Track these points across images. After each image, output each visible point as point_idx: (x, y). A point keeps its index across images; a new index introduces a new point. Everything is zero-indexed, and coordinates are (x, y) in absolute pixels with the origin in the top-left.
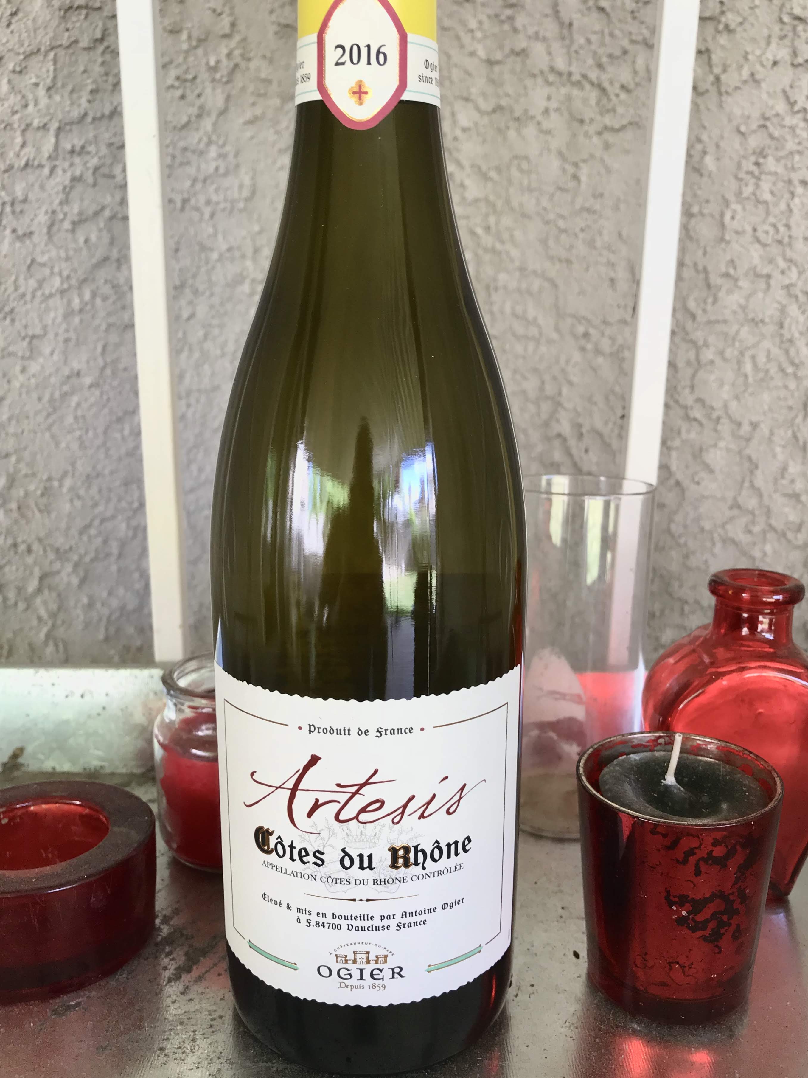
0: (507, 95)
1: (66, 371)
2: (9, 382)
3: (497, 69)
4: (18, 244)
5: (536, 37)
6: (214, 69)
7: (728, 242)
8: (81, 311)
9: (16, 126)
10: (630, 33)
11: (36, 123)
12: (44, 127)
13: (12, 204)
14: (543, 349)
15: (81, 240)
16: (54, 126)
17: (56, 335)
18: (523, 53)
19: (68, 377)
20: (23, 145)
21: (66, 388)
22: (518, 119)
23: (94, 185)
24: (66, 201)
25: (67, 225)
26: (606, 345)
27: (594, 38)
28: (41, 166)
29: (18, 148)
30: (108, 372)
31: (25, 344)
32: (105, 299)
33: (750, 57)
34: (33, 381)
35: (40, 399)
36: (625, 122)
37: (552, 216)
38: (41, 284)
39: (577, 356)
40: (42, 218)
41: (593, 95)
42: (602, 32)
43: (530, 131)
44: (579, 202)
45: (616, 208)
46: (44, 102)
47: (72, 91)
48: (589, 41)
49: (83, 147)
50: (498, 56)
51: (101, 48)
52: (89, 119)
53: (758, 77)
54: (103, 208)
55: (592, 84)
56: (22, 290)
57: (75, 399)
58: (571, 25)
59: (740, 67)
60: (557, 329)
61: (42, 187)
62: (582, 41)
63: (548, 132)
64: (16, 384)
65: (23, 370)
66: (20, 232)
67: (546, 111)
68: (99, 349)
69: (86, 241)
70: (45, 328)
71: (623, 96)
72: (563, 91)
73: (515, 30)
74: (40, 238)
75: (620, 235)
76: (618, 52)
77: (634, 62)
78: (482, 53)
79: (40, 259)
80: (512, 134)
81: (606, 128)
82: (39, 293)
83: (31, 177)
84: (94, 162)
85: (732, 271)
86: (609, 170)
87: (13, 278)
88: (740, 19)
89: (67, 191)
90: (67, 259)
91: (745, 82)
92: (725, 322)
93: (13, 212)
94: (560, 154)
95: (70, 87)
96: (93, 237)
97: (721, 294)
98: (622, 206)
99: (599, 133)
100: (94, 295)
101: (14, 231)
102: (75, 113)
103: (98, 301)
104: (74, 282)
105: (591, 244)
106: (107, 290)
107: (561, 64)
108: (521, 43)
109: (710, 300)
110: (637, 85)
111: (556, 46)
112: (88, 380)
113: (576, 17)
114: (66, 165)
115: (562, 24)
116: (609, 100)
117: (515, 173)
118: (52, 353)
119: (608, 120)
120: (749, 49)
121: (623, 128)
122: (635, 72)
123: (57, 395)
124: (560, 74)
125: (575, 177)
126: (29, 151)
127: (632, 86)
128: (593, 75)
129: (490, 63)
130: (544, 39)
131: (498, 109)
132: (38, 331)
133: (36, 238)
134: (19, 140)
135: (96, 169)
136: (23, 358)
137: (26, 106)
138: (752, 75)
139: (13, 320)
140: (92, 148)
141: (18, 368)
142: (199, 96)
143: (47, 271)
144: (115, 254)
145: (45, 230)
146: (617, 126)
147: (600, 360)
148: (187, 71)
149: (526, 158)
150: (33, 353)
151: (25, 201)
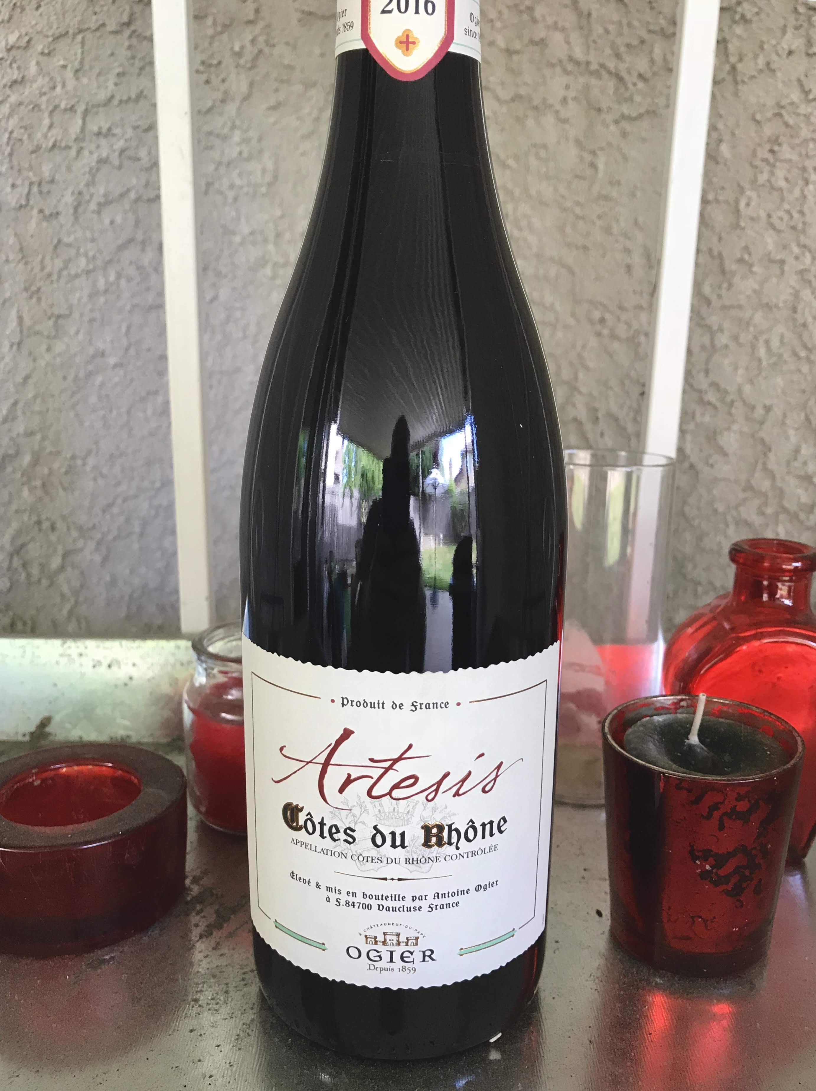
0: (526, 84)
1: (91, 351)
2: (34, 360)
3: (515, 58)
4: (45, 224)
5: (555, 26)
6: (239, 55)
7: (743, 229)
8: (106, 291)
9: (43, 107)
10: (648, 23)
11: (63, 106)
12: (72, 109)
13: (40, 184)
14: (560, 334)
15: (107, 221)
16: (81, 108)
17: (82, 315)
18: (542, 43)
19: (94, 357)
20: (51, 126)
21: (90, 368)
22: (536, 108)
23: (120, 167)
24: (91, 183)
25: (93, 206)
26: (622, 331)
27: (611, 28)
28: (68, 147)
29: (45, 129)
30: (132, 352)
31: (51, 323)
32: (129, 280)
33: (766, 46)
34: (58, 360)
35: (65, 378)
36: (642, 110)
37: (569, 204)
38: (67, 263)
39: (593, 342)
40: (69, 199)
41: (611, 84)
42: (620, 23)
43: (549, 120)
44: (596, 189)
45: (633, 195)
46: (71, 84)
47: (99, 74)
48: (607, 32)
49: (109, 129)
50: (517, 45)
51: (127, 32)
52: (116, 102)
53: (773, 66)
54: (128, 190)
55: (610, 73)
56: (48, 270)
57: (99, 379)
58: (589, 15)
59: (756, 57)
60: (573, 315)
61: (69, 169)
62: (601, 30)
63: (566, 121)
64: (42, 363)
65: (49, 349)
66: (47, 212)
67: (564, 100)
68: (124, 330)
69: (112, 222)
70: (70, 307)
71: (640, 85)
72: (582, 80)
73: (534, 21)
74: (66, 219)
75: (636, 222)
76: (635, 42)
77: (651, 52)
78: (501, 43)
79: (66, 240)
80: (530, 122)
81: (623, 117)
82: (65, 273)
83: (58, 157)
84: (120, 144)
85: (746, 257)
86: (625, 158)
87: (40, 257)
88: (756, 10)
89: (93, 173)
90: (93, 240)
91: (761, 71)
92: (740, 307)
93: (40, 192)
94: (578, 142)
95: (97, 70)
96: (119, 219)
97: (736, 280)
98: (639, 194)
99: (616, 122)
100: (119, 276)
101: (41, 211)
102: (102, 96)
103: (123, 282)
104: (99, 263)
105: (607, 230)
106: (132, 271)
107: (579, 53)
108: (541, 33)
109: (725, 285)
110: (655, 74)
111: (575, 37)
112: (112, 361)
113: (594, 7)
114: (93, 147)
115: (580, 14)
116: (627, 89)
117: (533, 162)
118: (77, 333)
119: (625, 109)
120: (764, 39)
121: (640, 116)
122: (652, 61)
123: (82, 374)
124: (578, 63)
125: (593, 166)
126: (55, 134)
127: (648, 75)
128: (611, 65)
129: (509, 52)
130: (563, 30)
131: (517, 98)
132: (64, 311)
133: (62, 219)
134: (46, 122)
135: (122, 152)
136: (48, 337)
137: (54, 88)
138: (768, 64)
139: (39, 300)
140: (117, 131)
141: (44, 347)
142: (223, 81)
143: (73, 252)
144: (140, 236)
145: (71, 211)
146: (634, 115)
147: (616, 345)
148: (212, 56)
149: (545, 147)
150: (58, 332)
151: (52, 181)
